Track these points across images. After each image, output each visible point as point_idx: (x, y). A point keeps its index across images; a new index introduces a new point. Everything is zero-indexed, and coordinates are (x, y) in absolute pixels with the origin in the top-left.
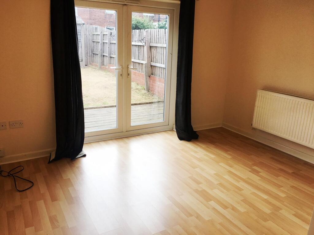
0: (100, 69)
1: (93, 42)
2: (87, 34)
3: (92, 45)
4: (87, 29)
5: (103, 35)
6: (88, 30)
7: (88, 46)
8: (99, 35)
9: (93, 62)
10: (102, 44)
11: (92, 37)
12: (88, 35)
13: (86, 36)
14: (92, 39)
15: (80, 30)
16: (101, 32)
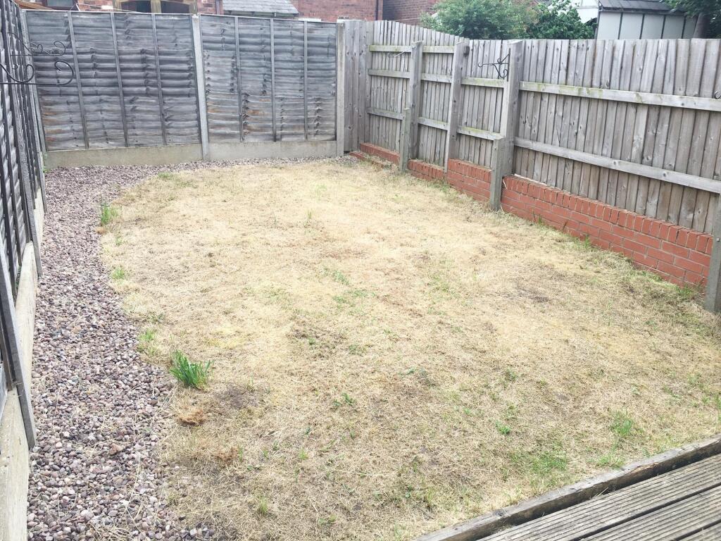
0: (406, 172)
1: (371, 76)
2: (356, 50)
3: (368, 85)
4: (354, 34)
5: (424, 54)
6: (357, 38)
7: (357, 89)
8: (409, 53)
9: (369, 141)
10: (418, 86)
11: (370, 60)
12: (357, 55)
13: (352, 58)
14: (368, 67)
15: (335, 39)
16: (419, 45)
